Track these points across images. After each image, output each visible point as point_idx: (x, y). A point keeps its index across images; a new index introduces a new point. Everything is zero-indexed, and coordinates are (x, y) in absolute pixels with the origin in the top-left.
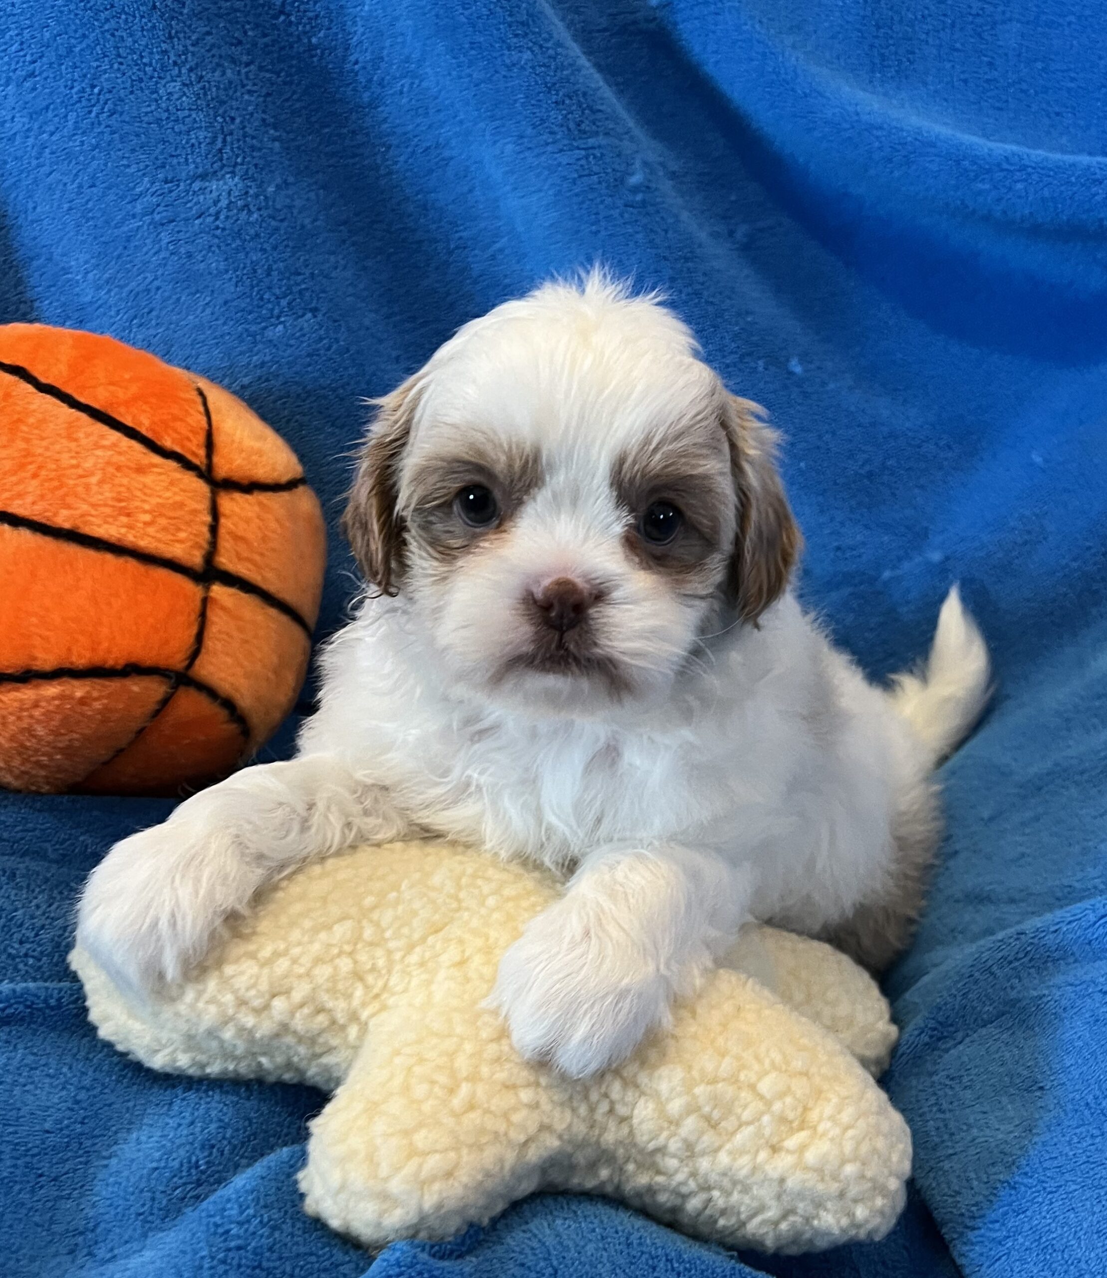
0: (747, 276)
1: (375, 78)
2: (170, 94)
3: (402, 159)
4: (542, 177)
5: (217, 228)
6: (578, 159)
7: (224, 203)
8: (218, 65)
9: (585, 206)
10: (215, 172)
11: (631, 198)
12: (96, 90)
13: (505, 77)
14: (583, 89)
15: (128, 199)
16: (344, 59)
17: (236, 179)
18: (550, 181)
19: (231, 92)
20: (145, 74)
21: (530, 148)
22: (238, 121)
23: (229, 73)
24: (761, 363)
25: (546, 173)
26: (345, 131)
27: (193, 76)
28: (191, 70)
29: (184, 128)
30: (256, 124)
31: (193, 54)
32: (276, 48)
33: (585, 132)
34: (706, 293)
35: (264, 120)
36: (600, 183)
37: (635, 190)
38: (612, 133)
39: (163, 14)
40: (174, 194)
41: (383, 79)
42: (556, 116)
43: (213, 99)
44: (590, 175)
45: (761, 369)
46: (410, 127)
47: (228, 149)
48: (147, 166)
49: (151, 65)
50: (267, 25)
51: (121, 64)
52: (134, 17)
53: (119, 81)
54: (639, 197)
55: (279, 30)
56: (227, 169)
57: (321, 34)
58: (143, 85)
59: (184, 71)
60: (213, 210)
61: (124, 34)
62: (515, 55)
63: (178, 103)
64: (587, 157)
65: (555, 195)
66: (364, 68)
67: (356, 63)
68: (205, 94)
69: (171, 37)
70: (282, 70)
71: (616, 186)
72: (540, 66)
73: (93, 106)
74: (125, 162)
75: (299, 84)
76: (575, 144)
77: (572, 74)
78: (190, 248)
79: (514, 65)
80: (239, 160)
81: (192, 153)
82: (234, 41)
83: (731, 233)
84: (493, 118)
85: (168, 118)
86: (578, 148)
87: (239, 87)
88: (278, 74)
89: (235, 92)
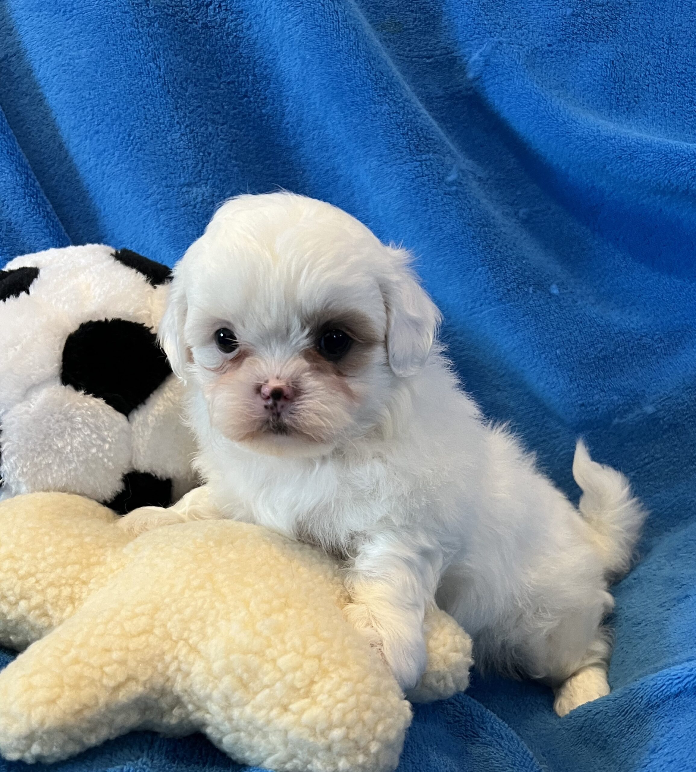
0: (525, 239)
1: (298, 132)
2: (174, 140)
3: (312, 178)
4: (394, 179)
5: (194, 212)
6: (416, 167)
7: (199, 199)
8: (204, 124)
9: (419, 195)
10: (196, 183)
11: (448, 189)
12: (131, 138)
13: (372, 120)
14: (420, 126)
15: (144, 198)
16: (280, 122)
17: (208, 187)
18: (398, 181)
19: (210, 139)
20: (160, 128)
21: (386, 163)
22: (212, 155)
23: (210, 128)
24: (531, 288)
25: (396, 176)
26: (279, 162)
27: (188, 130)
28: (187, 126)
29: (180, 158)
30: (224, 157)
31: (189, 118)
32: (241, 116)
33: (421, 151)
34: (495, 246)
35: (229, 155)
36: (429, 180)
37: (452, 184)
38: (439, 152)
39: (173, 95)
40: (171, 194)
41: (303, 132)
42: (403, 142)
43: (198, 142)
44: (423, 176)
45: (531, 292)
46: (317, 159)
47: (204, 170)
48: (156, 178)
49: (164, 123)
50: (237, 103)
51: (147, 123)
52: (156, 97)
53: (145, 132)
54: (454, 188)
55: (243, 106)
56: (203, 182)
57: (268, 108)
58: (158, 135)
59: (182, 127)
60: (192, 203)
61: (150, 107)
62: (378, 107)
63: (178, 144)
64: (421, 166)
65: (401, 190)
66: (292, 126)
67: (288, 123)
68: (194, 140)
69: (177, 108)
70: (243, 128)
71: (439, 183)
72: (393, 113)
73: (129, 146)
74: (144, 176)
75: (253, 135)
76: (414, 158)
77: (415, 117)
78: (177, 223)
79: (377, 113)
80: (211, 176)
81: (184, 172)
82: (216, 112)
83: (516, 213)
84: (365, 146)
85: (171, 153)
86: (417, 161)
87: (216, 137)
88: (241, 130)
89: (213, 139)
